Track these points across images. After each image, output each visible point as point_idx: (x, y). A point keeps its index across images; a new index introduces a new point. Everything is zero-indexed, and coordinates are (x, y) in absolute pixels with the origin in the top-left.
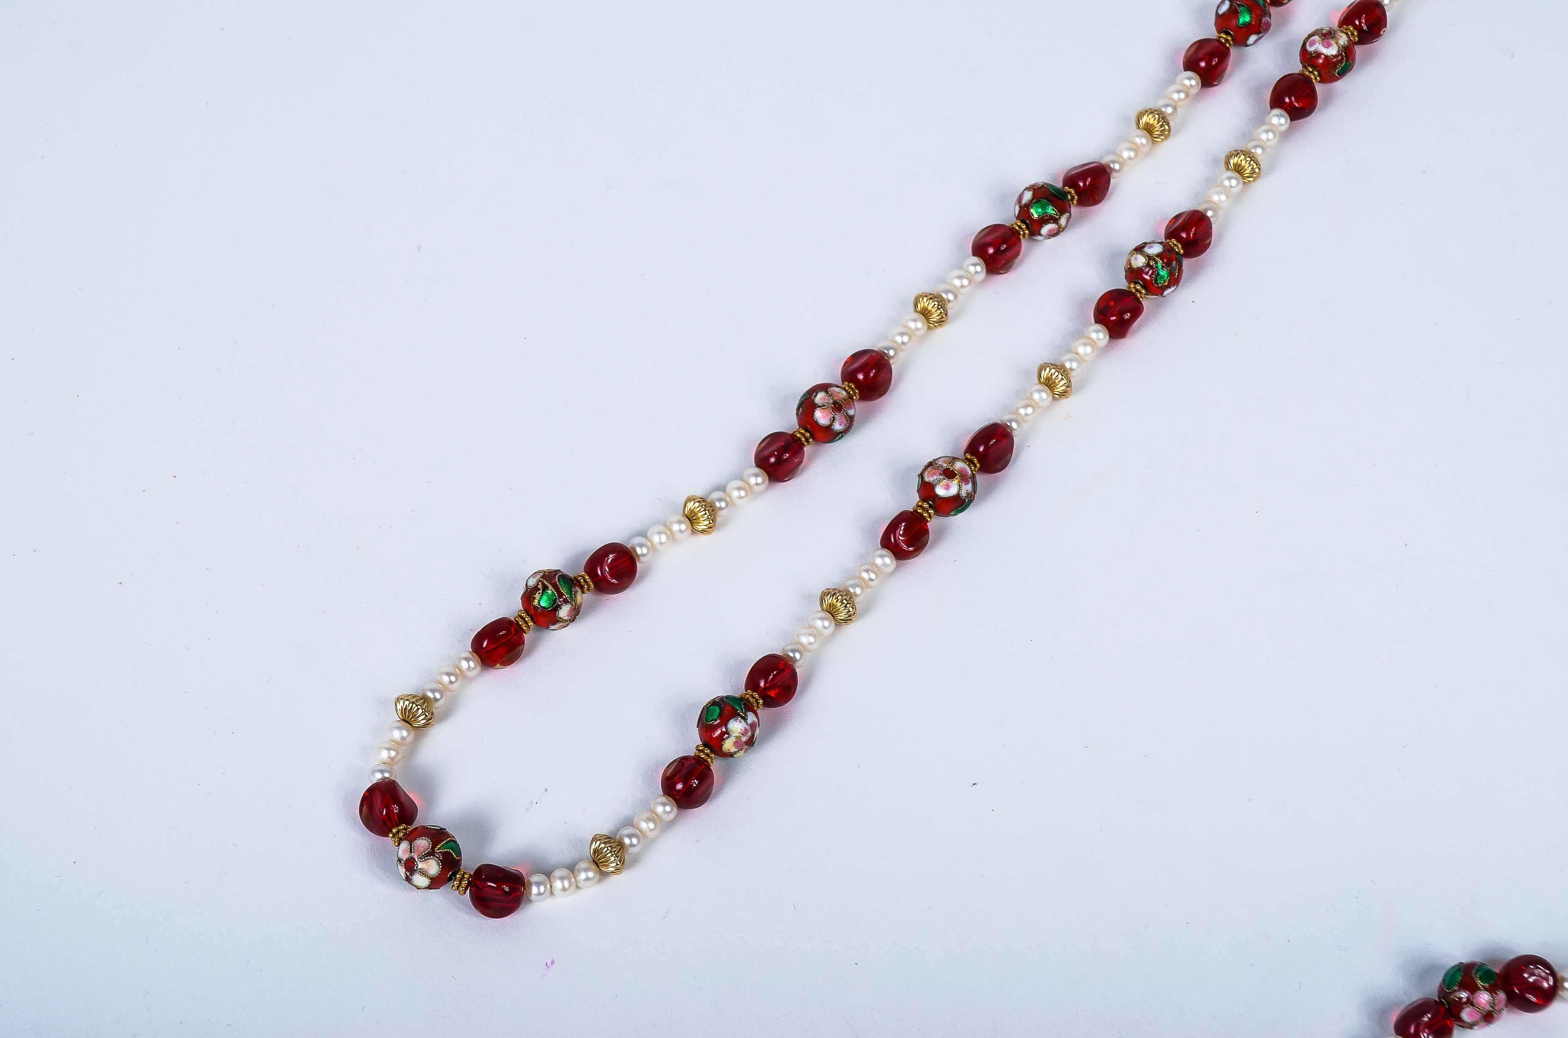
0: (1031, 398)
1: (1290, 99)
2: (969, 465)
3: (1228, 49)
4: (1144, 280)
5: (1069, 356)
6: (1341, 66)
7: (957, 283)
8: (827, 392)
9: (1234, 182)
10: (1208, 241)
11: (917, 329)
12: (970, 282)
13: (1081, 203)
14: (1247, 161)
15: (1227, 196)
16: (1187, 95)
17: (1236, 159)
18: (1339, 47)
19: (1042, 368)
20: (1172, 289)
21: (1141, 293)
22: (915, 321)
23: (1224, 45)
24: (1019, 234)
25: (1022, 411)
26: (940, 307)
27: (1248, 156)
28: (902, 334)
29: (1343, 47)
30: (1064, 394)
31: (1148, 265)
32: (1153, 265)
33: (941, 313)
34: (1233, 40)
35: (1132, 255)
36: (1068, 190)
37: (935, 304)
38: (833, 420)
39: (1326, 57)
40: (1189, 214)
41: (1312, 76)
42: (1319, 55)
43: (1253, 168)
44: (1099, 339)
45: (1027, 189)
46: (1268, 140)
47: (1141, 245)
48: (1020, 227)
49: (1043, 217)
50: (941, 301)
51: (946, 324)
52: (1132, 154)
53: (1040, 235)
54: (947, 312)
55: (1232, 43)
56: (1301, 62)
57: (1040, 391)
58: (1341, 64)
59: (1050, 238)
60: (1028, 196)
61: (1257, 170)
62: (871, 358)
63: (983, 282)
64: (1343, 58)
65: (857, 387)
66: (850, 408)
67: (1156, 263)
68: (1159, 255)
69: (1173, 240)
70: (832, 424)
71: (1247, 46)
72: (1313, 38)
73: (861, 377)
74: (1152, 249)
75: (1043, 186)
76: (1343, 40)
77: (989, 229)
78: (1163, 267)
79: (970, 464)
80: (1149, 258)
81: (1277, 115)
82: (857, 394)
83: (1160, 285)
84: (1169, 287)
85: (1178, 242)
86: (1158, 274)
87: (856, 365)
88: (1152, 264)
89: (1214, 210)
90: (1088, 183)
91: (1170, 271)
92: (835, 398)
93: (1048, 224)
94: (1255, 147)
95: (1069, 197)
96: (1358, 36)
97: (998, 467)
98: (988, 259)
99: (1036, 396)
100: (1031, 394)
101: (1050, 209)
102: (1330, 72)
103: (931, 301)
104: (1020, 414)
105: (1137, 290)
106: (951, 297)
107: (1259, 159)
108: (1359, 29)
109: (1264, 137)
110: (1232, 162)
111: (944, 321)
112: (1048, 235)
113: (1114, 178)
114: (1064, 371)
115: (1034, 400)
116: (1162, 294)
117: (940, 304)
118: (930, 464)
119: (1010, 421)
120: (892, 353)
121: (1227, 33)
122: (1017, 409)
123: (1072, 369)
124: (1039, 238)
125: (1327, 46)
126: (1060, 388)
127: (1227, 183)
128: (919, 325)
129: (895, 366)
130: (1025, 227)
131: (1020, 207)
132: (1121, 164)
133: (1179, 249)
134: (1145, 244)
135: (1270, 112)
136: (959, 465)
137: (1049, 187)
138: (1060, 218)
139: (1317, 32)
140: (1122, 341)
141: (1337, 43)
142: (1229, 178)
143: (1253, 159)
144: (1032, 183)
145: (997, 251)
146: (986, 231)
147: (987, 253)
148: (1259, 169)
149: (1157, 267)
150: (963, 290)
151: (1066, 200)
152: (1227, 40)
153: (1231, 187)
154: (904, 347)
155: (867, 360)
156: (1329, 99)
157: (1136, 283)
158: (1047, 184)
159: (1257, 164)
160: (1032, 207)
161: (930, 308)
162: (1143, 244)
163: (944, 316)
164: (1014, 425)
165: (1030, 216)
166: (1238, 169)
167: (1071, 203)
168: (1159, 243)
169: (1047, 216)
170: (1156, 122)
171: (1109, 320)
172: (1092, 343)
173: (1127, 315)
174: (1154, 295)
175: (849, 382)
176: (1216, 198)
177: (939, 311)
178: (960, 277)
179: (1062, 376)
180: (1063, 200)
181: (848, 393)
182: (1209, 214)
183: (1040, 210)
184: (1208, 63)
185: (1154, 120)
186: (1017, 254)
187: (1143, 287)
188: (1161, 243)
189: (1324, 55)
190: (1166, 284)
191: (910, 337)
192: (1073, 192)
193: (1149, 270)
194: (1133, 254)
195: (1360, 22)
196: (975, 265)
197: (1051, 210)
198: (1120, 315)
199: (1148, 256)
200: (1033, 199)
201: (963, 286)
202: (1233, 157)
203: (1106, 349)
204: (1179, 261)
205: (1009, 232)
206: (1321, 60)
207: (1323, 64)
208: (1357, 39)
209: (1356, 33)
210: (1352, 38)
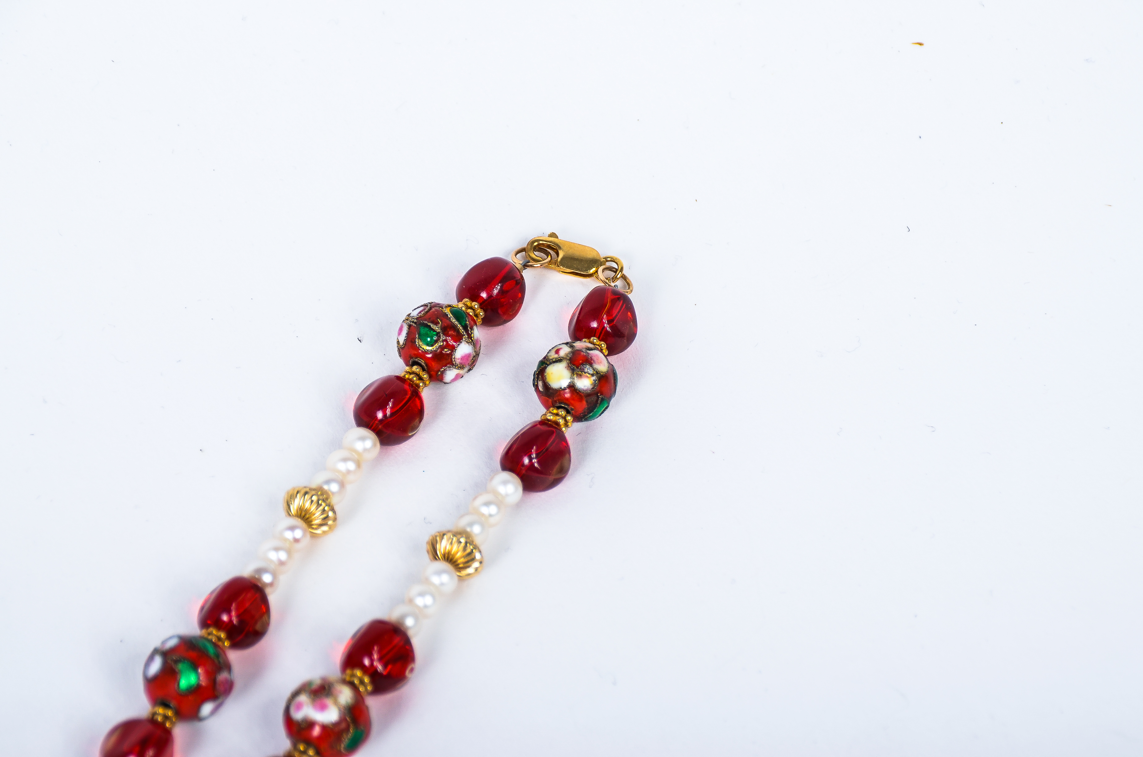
3: (168, 732)
6: (348, 737)
18: (340, 708)
23: (161, 726)
29: (347, 706)
34: (176, 713)
42: (310, 724)
55: (175, 718)
58: (348, 734)
64: (349, 724)
71: (200, 719)
72: (298, 698)
96: (371, 683)
102: (332, 748)
108: (371, 672)
125: (322, 709)
139: (304, 686)
141: (336, 702)
152: (166, 717)
195: (372, 661)
206: (316, 731)
207: (320, 738)
208: (369, 688)
209: (366, 680)
210: (362, 689)
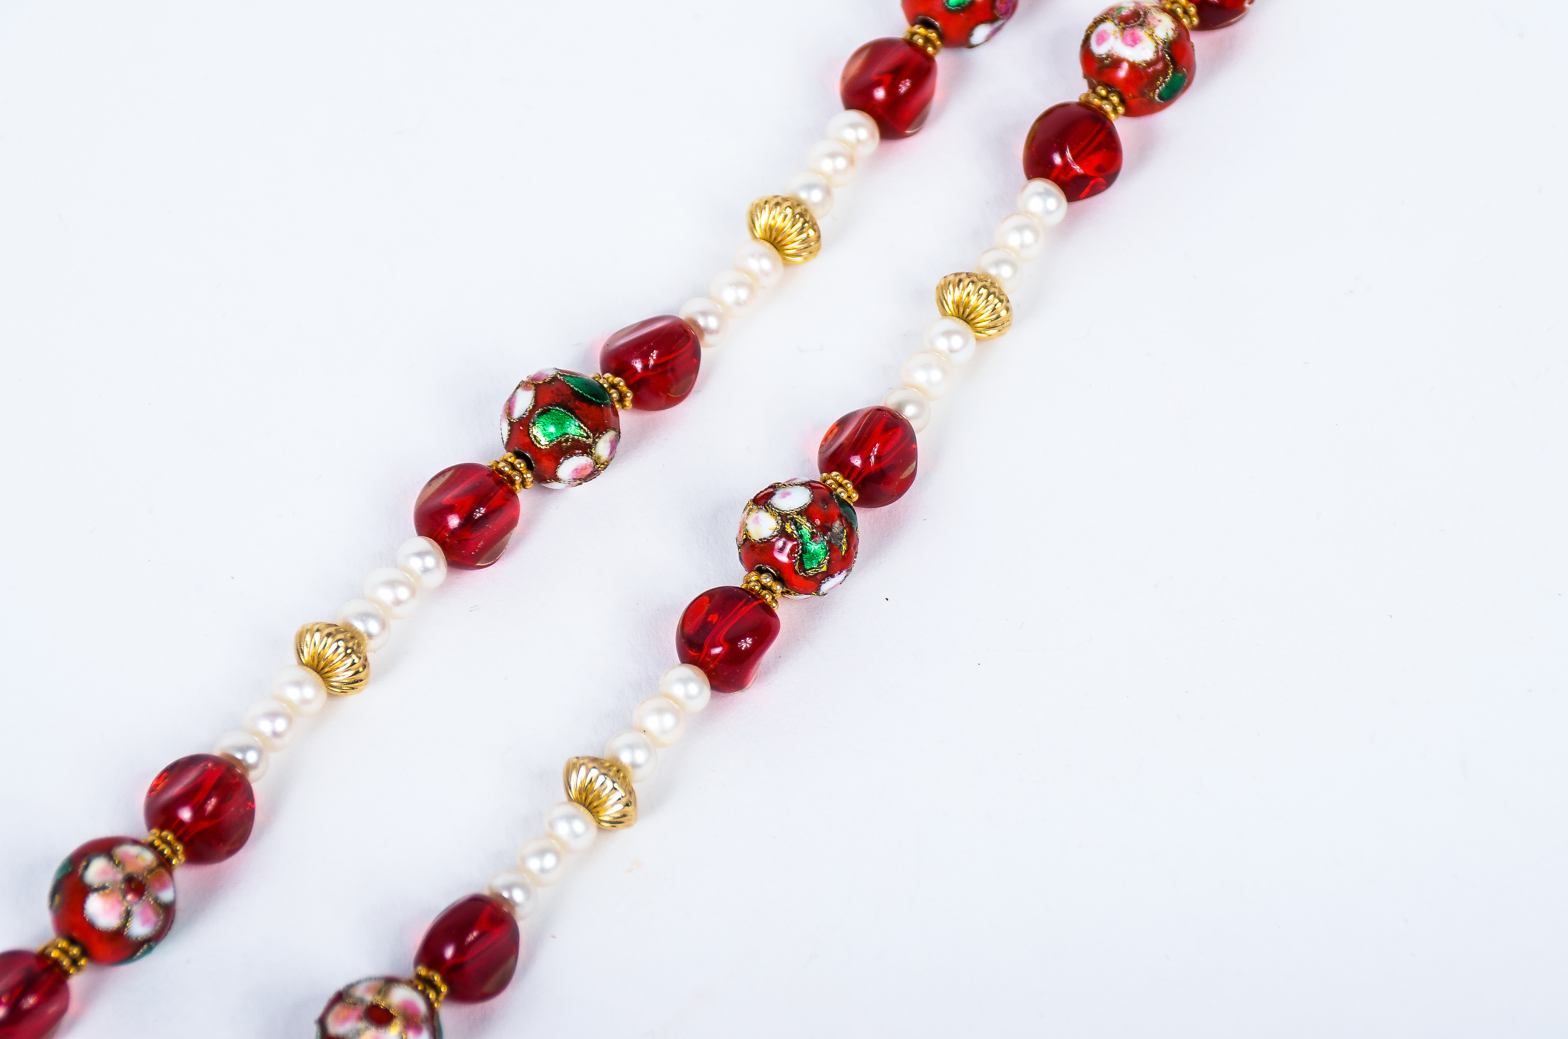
0: (551, 836)
1: (1063, 156)
2: (424, 994)
3: (930, 59)
4: (776, 563)
5: (628, 738)
6: (1164, 82)
7: (386, 595)
8: (110, 857)
9: (957, 341)
10: (907, 473)
11: (305, 702)
12: (413, 592)
13: (640, 403)
14: (980, 295)
15: (945, 372)
16: (851, 161)
17: (957, 293)
18: (1157, 43)
19: (572, 767)
20: (838, 578)
21: (772, 591)
22: (298, 684)
23: (921, 51)
24: (513, 482)
25: (534, 864)
26: (349, 651)
27: (980, 284)
28: (273, 715)
29: (1165, 43)
30: (621, 820)
31: (782, 533)
32: (792, 532)
33: (353, 664)
34: (941, 37)
35: (748, 514)
36: (610, 379)
37: (338, 647)
38: (128, 915)
39: (1133, 66)
40: (866, 415)
41: (1107, 106)
42: (1117, 62)
43: (994, 309)
44: (689, 697)
45: (524, 385)
46: (1023, 246)
47: (766, 489)
48: (513, 467)
49: (560, 443)
50: (352, 638)
51: (366, 683)
52: (743, 294)
53: (557, 480)
54: (366, 660)
55: (939, 43)
56: (1085, 77)
57: (569, 818)
58: (1165, 78)
59: (580, 484)
60: (525, 401)
61: (1003, 313)
62: (206, 775)
63: (443, 587)
64: (1166, 67)
65: (179, 839)
66: (164, 886)
67: (798, 528)
68: (806, 512)
69: (834, 473)
70: (124, 926)
71: (972, 47)
72: (1102, 27)
73: (186, 814)
74: (788, 498)
75: (555, 378)
76: (1164, 28)
77: (448, 475)
78: (813, 535)
79: (425, 988)
80: (784, 517)
81: (1040, 194)
82: (180, 853)
83: (811, 573)
84: (829, 574)
85: (845, 478)
86: (805, 551)
87: (176, 790)
88: (789, 531)
89: (920, 404)
90: (652, 362)
91: (829, 542)
92: (130, 869)
93: (571, 456)
94: (998, 263)
95: (615, 395)
96: (1199, 13)
97: (487, 988)
98: (447, 540)
99: (562, 829)
100: (552, 825)
101: (573, 427)
102: (1143, 94)
103: (330, 640)
104: (529, 872)
105: (764, 587)
106: (373, 627)
107: (1008, 290)
109: (1014, 240)
110: (949, 299)
111: (361, 680)
112: (574, 479)
113: (707, 346)
114: (618, 771)
115: (557, 838)
116: (817, 590)
117: (350, 645)
118: (340, 998)
119: (509, 888)
120: (251, 757)
121: (928, 25)
122: (524, 859)
123: (635, 766)
124: (554, 485)
125: (1132, 43)
126: (612, 810)
127: (942, 344)
128: (309, 692)
129: (259, 785)
130: (522, 465)
131: (511, 424)
132: (720, 317)
133: (848, 492)
134: (775, 487)
135: (1024, 187)
136: (400, 995)
137: (568, 379)
138: (595, 443)
139: (1111, 12)
140: (738, 697)
141: (1151, 35)
142: (948, 334)
143: (992, 290)
144: (532, 373)
145: (468, 522)
146: (442, 480)
147: (446, 526)
148: (1008, 309)
149: (801, 536)
150: (398, 610)
151: (606, 405)
152: (927, 40)
153: (952, 351)
154: (278, 742)
155: (196, 779)
156: (1146, 148)
157: (761, 571)
158: (564, 373)
159: (1001, 301)
160: (534, 424)
161: (329, 652)
162: (770, 487)
163: (361, 669)
164: (518, 896)
165: (531, 445)
166: (965, 314)
167: (617, 406)
168: (802, 484)
169: (567, 441)
170: (788, 223)
171: (708, 654)
172: (675, 707)
173: (746, 642)
174: (800, 593)
175: (162, 829)
176: (920, 377)
177: (349, 662)
178: (392, 584)
179: (614, 782)
180: (599, 405)
181: (159, 854)
182: (909, 412)
183: (552, 429)
184: (892, 91)
185: (784, 219)
186: (512, 523)
187: (777, 579)
188: (808, 485)
189: (1128, 62)
190: (824, 569)
191: (290, 719)
192: (622, 384)
193: (785, 544)
194: (751, 510)
196: (421, 554)
197: (574, 429)
198: (732, 642)
199: (780, 514)
200: (535, 407)
201: (398, 602)
202: (951, 287)
203: (708, 714)
204: (846, 520)
205: (491, 481)
206: (1122, 73)
207: (1127, 79)
208: (1196, 21)
209: (1192, 10)
210: (1185, 21)
